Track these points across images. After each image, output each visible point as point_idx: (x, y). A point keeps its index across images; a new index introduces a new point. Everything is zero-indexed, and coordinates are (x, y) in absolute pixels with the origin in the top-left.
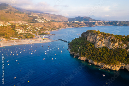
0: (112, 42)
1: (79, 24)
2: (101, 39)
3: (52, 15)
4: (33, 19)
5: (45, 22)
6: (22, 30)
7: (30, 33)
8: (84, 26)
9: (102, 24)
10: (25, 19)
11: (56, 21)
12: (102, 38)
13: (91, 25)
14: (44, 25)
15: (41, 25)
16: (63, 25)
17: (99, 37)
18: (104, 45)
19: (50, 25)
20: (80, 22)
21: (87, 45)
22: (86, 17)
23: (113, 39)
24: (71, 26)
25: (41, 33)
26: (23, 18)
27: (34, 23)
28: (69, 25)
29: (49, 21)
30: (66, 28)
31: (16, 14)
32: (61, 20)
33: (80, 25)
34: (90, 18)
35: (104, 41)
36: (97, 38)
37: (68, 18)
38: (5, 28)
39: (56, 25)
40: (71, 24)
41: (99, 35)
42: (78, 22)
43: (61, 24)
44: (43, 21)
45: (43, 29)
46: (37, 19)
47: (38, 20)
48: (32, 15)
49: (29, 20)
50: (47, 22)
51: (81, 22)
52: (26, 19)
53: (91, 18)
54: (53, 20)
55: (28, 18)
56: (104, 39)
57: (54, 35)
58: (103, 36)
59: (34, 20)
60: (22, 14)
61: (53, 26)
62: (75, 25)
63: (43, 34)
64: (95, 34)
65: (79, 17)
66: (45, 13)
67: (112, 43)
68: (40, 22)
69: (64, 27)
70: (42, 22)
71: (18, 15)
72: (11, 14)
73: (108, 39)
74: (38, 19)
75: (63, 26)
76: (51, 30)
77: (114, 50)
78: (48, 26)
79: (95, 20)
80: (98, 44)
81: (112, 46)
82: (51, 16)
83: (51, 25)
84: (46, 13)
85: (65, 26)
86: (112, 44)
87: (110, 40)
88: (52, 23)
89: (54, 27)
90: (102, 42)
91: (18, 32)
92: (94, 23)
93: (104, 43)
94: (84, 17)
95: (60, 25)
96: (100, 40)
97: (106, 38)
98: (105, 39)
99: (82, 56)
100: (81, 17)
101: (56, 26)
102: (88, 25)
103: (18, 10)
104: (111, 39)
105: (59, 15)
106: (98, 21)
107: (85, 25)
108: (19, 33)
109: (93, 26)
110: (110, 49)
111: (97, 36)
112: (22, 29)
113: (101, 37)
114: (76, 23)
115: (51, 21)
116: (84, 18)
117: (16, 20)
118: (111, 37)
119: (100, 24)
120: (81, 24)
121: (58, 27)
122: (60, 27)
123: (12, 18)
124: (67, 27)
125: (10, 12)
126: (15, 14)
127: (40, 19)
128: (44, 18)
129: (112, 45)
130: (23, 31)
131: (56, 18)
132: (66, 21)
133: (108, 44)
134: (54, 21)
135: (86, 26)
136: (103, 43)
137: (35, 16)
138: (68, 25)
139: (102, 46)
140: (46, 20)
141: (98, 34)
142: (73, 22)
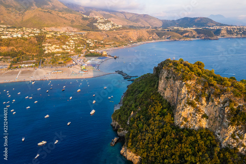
0: (234, 121)
1: (182, 33)
2: (193, 99)
3: (131, 16)
4: (91, 22)
5: (111, 30)
6: (54, 46)
7: (68, 53)
8: (194, 37)
9: (238, 34)
10: (75, 24)
11: (135, 27)
12: (198, 98)
13: (209, 36)
14: (108, 36)
15: (101, 36)
16: (148, 35)
17: (189, 92)
18: (204, 123)
19: (120, 35)
20: (186, 29)
21: (153, 109)
22: (202, 19)
23: (238, 111)
24: (164, 37)
25: (90, 52)
26: (73, 21)
27: (89, 31)
28: (160, 35)
29: (120, 28)
30: (153, 41)
31: (60, 14)
32: (147, 25)
33: (184, 35)
34: (211, 21)
35: (204, 110)
36: (181, 94)
37: (162, 21)
38: (23, 41)
39: (133, 35)
40: (164, 34)
41: (189, 82)
42: (180, 28)
43: (144, 33)
44: (106, 27)
45: (102, 44)
46: (96, 22)
47: (99, 26)
48: (93, 15)
49: (81, 26)
50: (115, 29)
51: (188, 29)
52: (78, 24)
53: (214, 19)
54: (132, 24)
55: (81, 21)
56: (204, 102)
57: (115, 58)
58: (204, 89)
59: (91, 26)
60: (71, 14)
61: (126, 37)
62: (174, 36)
63: (93, 56)
64: (177, 80)
65: (186, 19)
66: (117, 12)
67: (232, 124)
68: (102, 29)
69: (149, 40)
70: (105, 29)
71: (64, 15)
72: (51, 13)
73: (219, 103)
74: (100, 22)
75: (146, 36)
76: (117, 46)
77: (241, 155)
78: (115, 37)
79: (221, 25)
80: (184, 114)
81: (233, 136)
82: (128, 16)
83: (122, 36)
84: (120, 12)
85: (151, 37)
86: (232, 130)
87: (227, 110)
88: (124, 32)
89: (126, 40)
90: (198, 110)
91: (45, 50)
92: (218, 32)
93: (204, 116)
94: (196, 18)
95: (141, 35)
96: (191, 104)
97: (213, 101)
98: (208, 100)
99: (130, 149)
100: (191, 18)
101: (132, 38)
102: (202, 35)
103: (66, 7)
104: (232, 109)
105: (145, 16)
106: (228, 27)
107: (197, 35)
108: (46, 52)
109: (215, 37)
110: (224, 145)
111: (181, 86)
112: (56, 44)
113: (196, 91)
114: (177, 31)
115: (124, 28)
116: (196, 20)
117: (59, 26)
118: (231, 101)
119: (232, 34)
120: (187, 34)
121: (135, 39)
122: (140, 39)
123: (53, 21)
124: (155, 40)
125: (50, 11)
126: (58, 14)
127: (102, 23)
128: (110, 22)
129: (231, 132)
130: (56, 48)
131: (137, 21)
132: (156, 28)
133: (218, 124)
134: (131, 27)
135: (198, 37)
136: (199, 116)
137: (94, 18)
138: (158, 36)
139: (196, 127)
140: (113, 25)
141: (187, 80)
142: (170, 28)
